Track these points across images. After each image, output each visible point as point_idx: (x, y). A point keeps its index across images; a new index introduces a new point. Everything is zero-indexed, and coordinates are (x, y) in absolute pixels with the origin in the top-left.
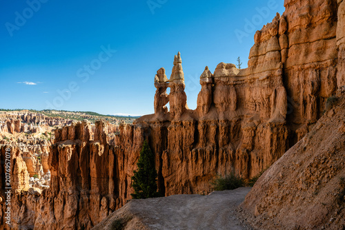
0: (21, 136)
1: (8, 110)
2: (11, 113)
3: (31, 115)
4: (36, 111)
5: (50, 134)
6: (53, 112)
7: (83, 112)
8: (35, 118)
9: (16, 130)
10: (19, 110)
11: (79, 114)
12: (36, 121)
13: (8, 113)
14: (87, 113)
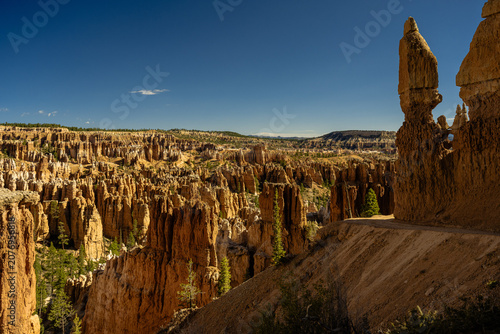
0: (161, 164)
1: (133, 131)
2: (136, 134)
3: (159, 137)
4: (164, 131)
5: (194, 163)
6: (183, 133)
7: (220, 133)
8: (163, 140)
9: (154, 158)
10: (145, 131)
11: (215, 135)
12: (165, 144)
13: (132, 134)
14: (225, 133)
